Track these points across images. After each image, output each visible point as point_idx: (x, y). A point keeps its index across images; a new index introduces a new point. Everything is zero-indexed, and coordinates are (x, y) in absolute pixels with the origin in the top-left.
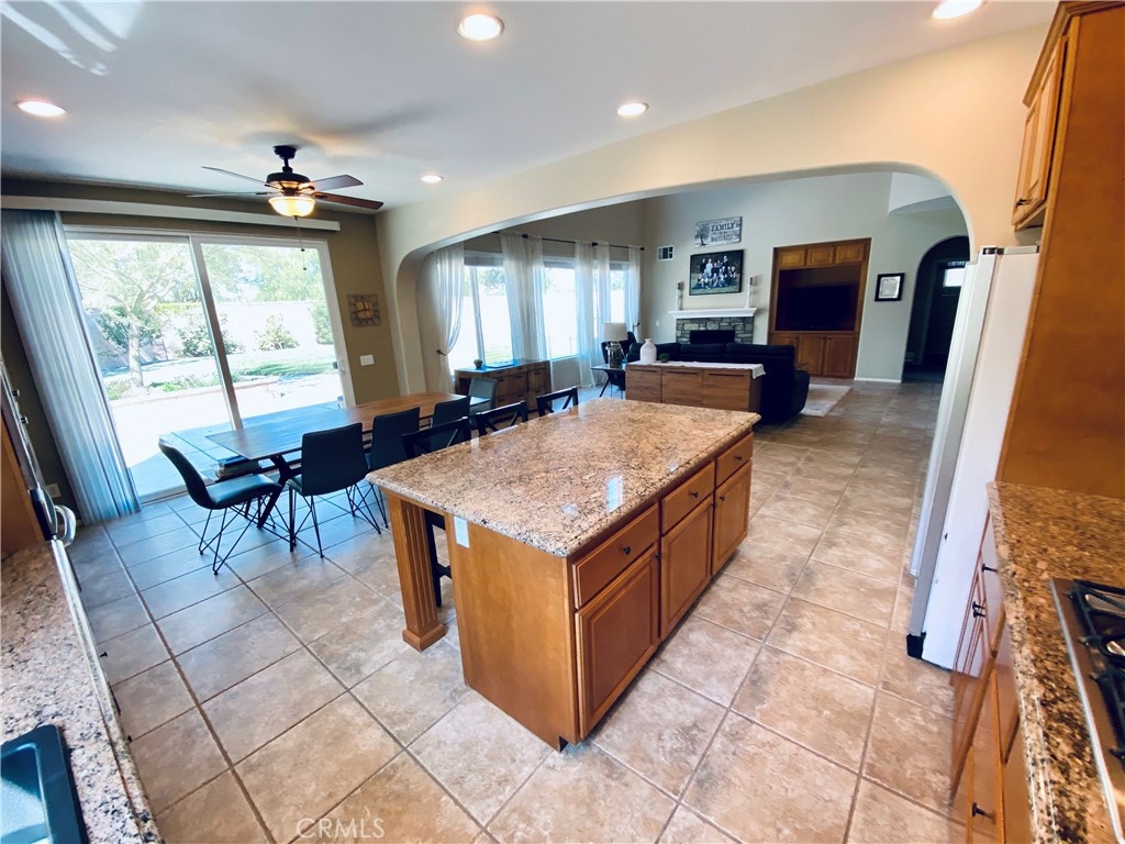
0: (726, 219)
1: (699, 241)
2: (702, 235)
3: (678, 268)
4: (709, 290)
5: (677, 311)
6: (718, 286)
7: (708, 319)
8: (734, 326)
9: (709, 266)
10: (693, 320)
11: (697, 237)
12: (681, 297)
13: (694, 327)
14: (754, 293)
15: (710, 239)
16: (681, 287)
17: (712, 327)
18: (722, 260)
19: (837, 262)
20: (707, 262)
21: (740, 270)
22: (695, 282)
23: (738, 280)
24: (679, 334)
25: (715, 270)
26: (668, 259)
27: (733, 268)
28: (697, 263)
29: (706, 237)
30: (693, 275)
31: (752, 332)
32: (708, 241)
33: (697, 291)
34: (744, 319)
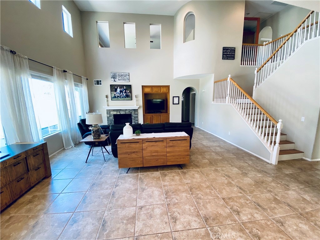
0: (123, 73)
1: (113, 79)
2: (114, 77)
3: (104, 89)
4: (119, 99)
5: (106, 106)
6: (123, 97)
7: (121, 110)
8: (131, 113)
9: (119, 90)
10: (114, 110)
11: (112, 78)
12: (108, 101)
13: (115, 113)
14: (137, 100)
15: (117, 79)
16: (107, 97)
17: (122, 113)
18: (123, 88)
19: (161, 92)
20: (117, 88)
21: (131, 92)
22: (113, 95)
23: (130, 96)
24: (109, 116)
25: (121, 91)
26: (99, 85)
27: (128, 91)
28: (113, 88)
29: (116, 78)
30: (112, 92)
31: (137, 114)
32: (117, 80)
33: (114, 99)
34: (134, 110)
